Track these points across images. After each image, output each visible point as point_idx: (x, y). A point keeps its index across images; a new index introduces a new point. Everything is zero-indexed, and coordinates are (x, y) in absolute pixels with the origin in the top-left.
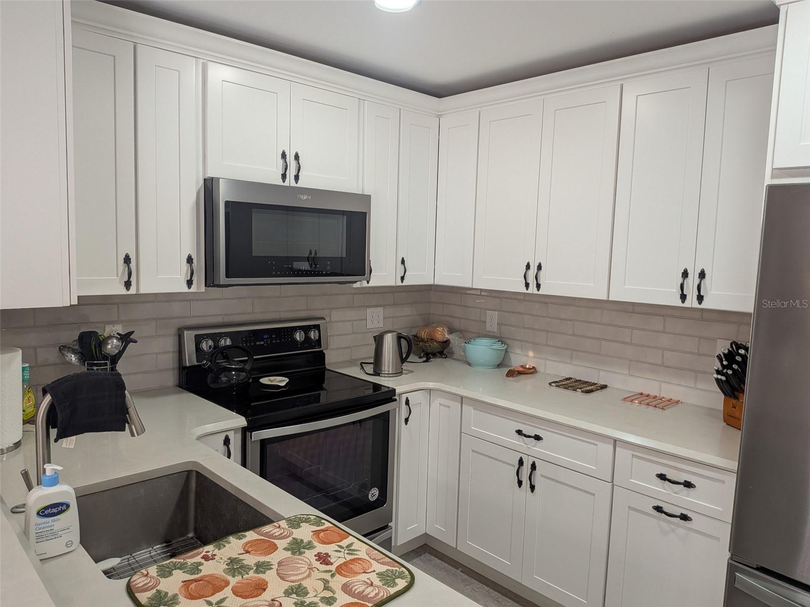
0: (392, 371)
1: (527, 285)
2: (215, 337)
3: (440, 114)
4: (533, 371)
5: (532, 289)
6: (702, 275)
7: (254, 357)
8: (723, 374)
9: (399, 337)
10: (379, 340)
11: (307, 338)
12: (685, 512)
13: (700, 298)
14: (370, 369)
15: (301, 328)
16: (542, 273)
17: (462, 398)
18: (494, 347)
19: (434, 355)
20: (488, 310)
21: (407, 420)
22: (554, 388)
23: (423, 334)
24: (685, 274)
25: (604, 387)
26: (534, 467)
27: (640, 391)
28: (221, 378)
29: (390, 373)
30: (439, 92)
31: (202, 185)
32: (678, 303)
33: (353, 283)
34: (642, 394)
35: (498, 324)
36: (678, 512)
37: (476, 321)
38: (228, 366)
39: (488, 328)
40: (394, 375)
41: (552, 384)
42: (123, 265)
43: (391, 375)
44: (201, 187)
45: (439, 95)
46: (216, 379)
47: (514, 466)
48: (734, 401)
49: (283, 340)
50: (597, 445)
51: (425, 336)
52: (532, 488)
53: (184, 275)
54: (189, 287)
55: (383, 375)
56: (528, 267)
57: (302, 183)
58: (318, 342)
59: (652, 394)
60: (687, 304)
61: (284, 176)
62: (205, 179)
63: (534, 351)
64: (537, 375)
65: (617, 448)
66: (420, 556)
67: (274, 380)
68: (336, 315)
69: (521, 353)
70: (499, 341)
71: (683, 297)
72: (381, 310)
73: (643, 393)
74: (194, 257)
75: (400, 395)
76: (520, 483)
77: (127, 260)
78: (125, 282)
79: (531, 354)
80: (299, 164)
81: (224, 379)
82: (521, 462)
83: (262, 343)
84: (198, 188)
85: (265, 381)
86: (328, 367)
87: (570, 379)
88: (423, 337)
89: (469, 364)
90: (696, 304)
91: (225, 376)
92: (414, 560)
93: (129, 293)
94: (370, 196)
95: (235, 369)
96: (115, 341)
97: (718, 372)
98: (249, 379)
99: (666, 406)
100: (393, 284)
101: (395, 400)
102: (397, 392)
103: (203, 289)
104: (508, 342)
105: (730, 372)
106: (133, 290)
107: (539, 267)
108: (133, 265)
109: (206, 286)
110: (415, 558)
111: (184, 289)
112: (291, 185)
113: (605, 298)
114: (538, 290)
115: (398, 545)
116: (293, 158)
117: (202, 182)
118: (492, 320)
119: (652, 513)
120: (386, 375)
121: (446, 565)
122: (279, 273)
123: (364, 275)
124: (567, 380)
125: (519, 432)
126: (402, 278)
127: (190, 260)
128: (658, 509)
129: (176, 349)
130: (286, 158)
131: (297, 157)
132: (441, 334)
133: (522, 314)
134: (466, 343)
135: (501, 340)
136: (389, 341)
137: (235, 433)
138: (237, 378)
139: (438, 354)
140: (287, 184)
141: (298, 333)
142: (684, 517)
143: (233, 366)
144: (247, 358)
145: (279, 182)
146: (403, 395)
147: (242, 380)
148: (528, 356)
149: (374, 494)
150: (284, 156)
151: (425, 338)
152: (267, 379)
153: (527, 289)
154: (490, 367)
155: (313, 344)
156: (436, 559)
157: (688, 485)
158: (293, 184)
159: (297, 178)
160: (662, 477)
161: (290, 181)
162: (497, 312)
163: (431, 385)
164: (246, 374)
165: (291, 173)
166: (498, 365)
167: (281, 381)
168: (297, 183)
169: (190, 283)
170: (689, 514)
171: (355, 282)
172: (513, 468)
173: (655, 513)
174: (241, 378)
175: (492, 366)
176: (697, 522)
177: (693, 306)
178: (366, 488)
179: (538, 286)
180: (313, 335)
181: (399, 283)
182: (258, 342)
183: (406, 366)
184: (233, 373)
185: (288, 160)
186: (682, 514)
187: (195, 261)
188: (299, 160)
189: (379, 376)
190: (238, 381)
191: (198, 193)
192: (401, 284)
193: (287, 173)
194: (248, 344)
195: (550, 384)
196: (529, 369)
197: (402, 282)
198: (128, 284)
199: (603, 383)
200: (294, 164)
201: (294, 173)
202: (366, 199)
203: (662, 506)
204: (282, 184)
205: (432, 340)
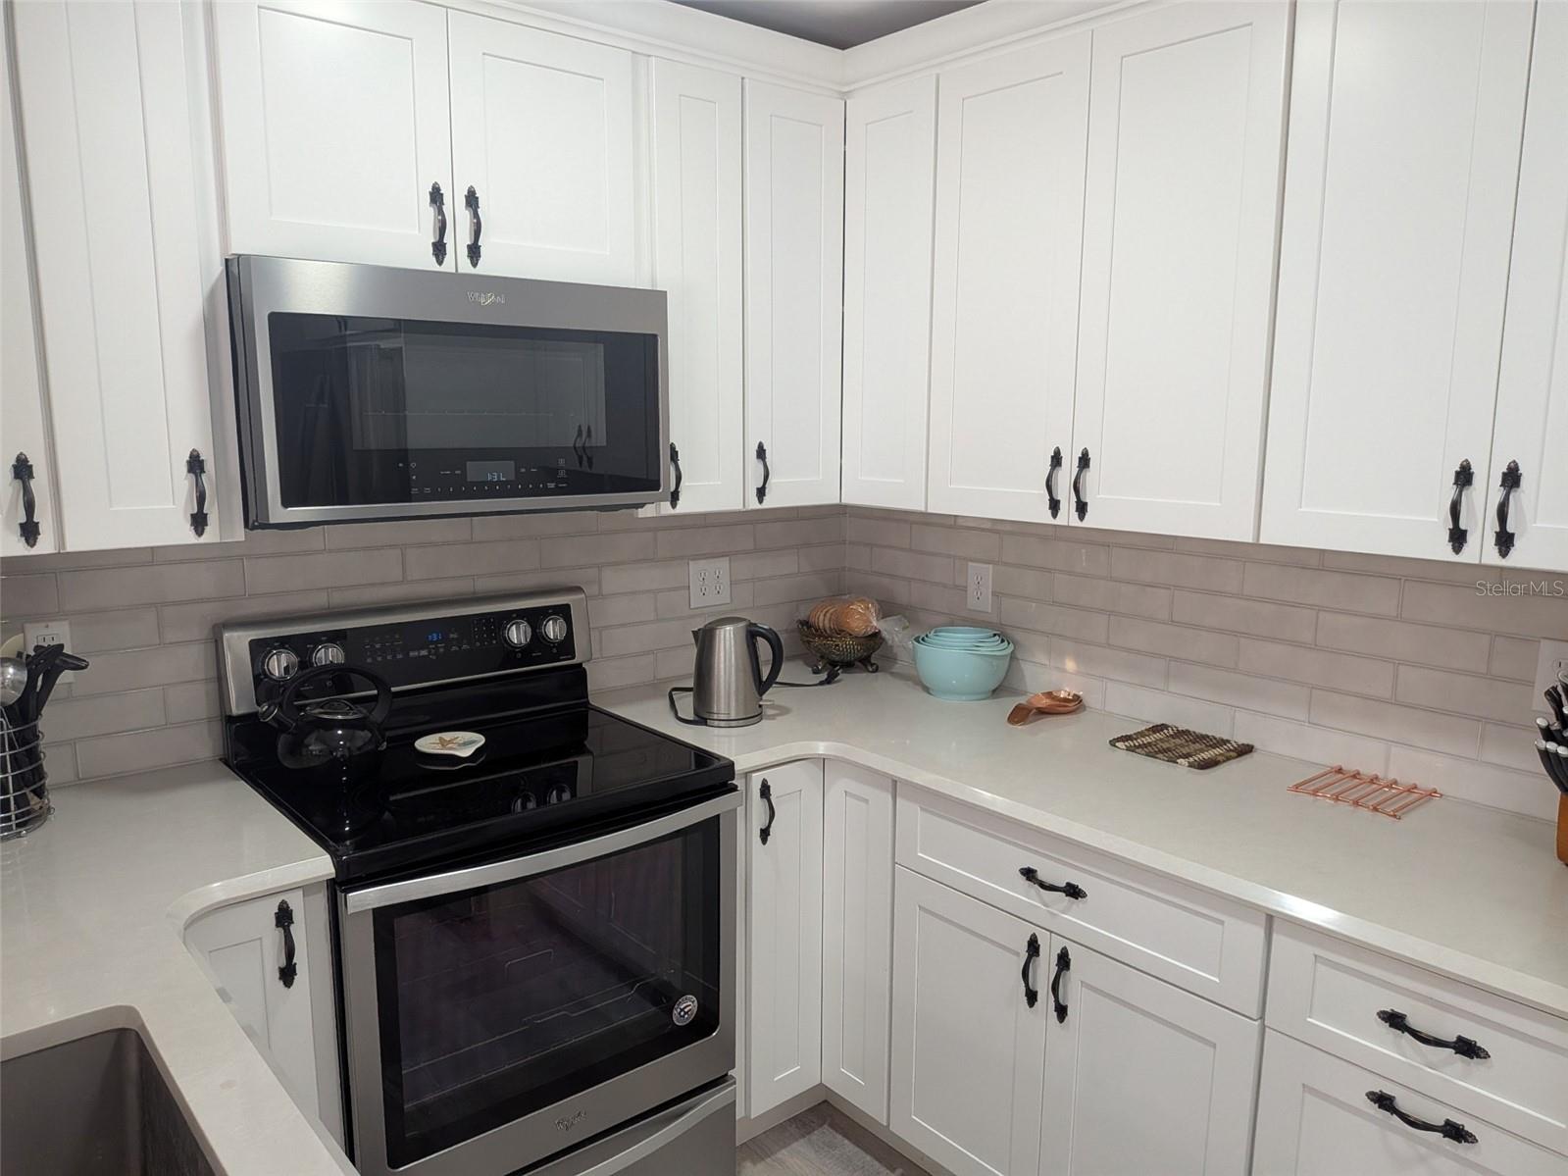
0: (737, 714)
1: (1054, 505)
2: (301, 646)
3: (846, 89)
4: (1075, 705)
5: (1068, 516)
6: (1512, 478)
7: (393, 689)
8: (1560, 741)
9: (752, 634)
10: (705, 640)
11: (538, 638)
12: (1457, 1119)
13: (1505, 541)
14: (686, 705)
15: (521, 614)
16: (1090, 476)
17: (895, 782)
18: (984, 651)
19: (848, 666)
20: (972, 561)
21: (765, 834)
22: (1121, 754)
23: (823, 620)
24: (1464, 476)
25: (1245, 750)
26: (1064, 961)
27: (1336, 763)
28: (307, 746)
29: (733, 718)
30: (838, 33)
31: (221, 273)
32: (1443, 551)
33: (637, 508)
34: (1340, 771)
35: (994, 594)
36: (1437, 1117)
37: (945, 586)
38: (326, 717)
39: (972, 602)
40: (741, 722)
41: (1117, 744)
42: (10, 485)
43: (734, 723)
44: (217, 280)
45: (842, 45)
46: (297, 747)
47: (1017, 954)
49: (477, 644)
50: (1222, 923)
51: (826, 622)
52: (1062, 1011)
53: (183, 501)
54: (199, 531)
55: (716, 723)
56: (1057, 460)
57: (487, 267)
58: (567, 646)
59: (1368, 771)
60: (1469, 554)
61: (439, 249)
62: (227, 260)
63: (1078, 658)
64: (1082, 716)
65: (1274, 935)
66: (809, 1133)
67: (450, 742)
68: (613, 581)
69: (1048, 663)
70: (995, 635)
71: (1458, 538)
72: (722, 566)
73: (1344, 768)
74: (207, 456)
75: (747, 774)
76: (1032, 997)
77: (22, 470)
78: (21, 525)
79: (1070, 665)
80: (476, 215)
81: (315, 748)
82: (1033, 947)
83: (424, 653)
84: (209, 286)
85: (427, 744)
86: (593, 701)
87: (1163, 727)
88: (821, 625)
89: (927, 689)
90: (1492, 556)
91: (319, 740)
92: (795, 1145)
93: (34, 551)
94: (665, 293)
95: (342, 724)
96: (11, 670)
97: (1548, 735)
98: (379, 744)
99: (1403, 807)
100: (738, 506)
101: (734, 789)
102: (737, 768)
103: (239, 534)
104: (1018, 635)
106: (45, 545)
107: (1084, 461)
108: (40, 484)
109: (246, 525)
110: (797, 1140)
111: (186, 536)
112: (460, 271)
113: (1249, 540)
114: (1082, 517)
115: (752, 1117)
116: (461, 201)
117: (219, 268)
118: (981, 584)
119: (1366, 1110)
120: (722, 724)
121: (868, 1158)
122: (428, 490)
123: (658, 490)
124: (1154, 733)
125: (1029, 874)
126: (761, 493)
127: (195, 464)
128: (1384, 1101)
129: (213, 673)
130: (442, 203)
131: (472, 200)
132: (863, 618)
133: (1050, 571)
134: (917, 640)
135: (1004, 638)
136: (728, 643)
137: (304, 896)
138: (348, 744)
139: (858, 663)
140: (448, 266)
141: (514, 627)
142: (1456, 1132)
143: (340, 717)
144: (375, 692)
145: (429, 263)
146: (754, 775)
147: (359, 749)
148: (1064, 671)
150: (436, 196)
151: (827, 626)
152: (433, 738)
153: (1055, 515)
154: (980, 697)
155: (555, 651)
156: (846, 1141)
157: (1467, 1048)
158: (465, 266)
159: (474, 252)
160: (1395, 1020)
161: (457, 260)
162: (991, 566)
163: (821, 748)
164: (370, 735)
165: (458, 240)
166: (994, 691)
167: (464, 744)
168: (475, 264)
169: (199, 521)
170: (1470, 1126)
171: (642, 505)
172: (1015, 958)
173: (1373, 1109)
174: (360, 743)
175: (978, 694)
176: (1489, 1146)
177: (1485, 561)
178: (664, 997)
179: (1082, 508)
180: (553, 630)
181: (753, 504)
182: (413, 650)
184: (340, 732)
185: (447, 209)
186: (1448, 1123)
187: (209, 466)
188: (477, 206)
189: (706, 725)
190: (349, 748)
191: (211, 299)
192: (758, 506)
193: (448, 239)
194: (389, 657)
195: (1113, 743)
196: (1065, 700)
197: (761, 501)
198: (30, 531)
199: (1243, 740)
200: (464, 217)
201: (465, 239)
202: (655, 300)
203: (1393, 1095)
204: (436, 267)
205: (840, 632)
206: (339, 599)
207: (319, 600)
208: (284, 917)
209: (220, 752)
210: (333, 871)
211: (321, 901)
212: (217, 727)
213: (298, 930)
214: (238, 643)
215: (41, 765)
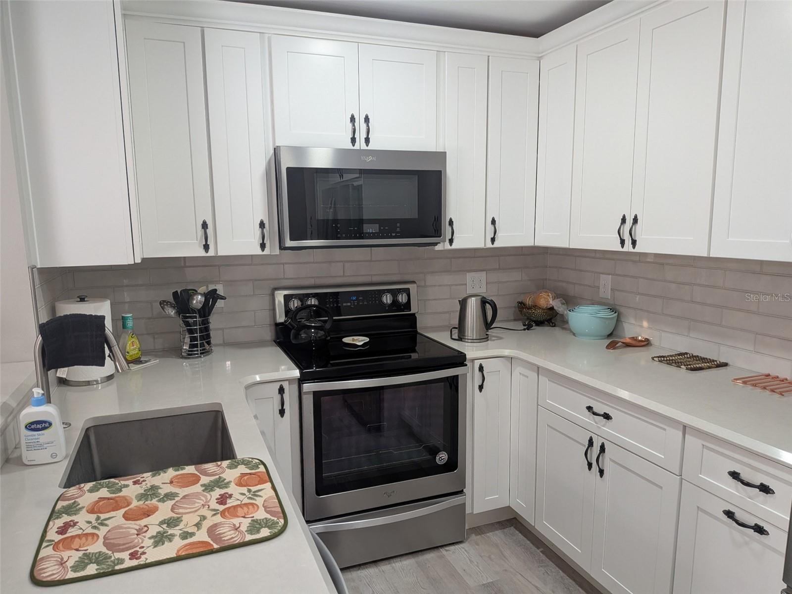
0: (476, 336)
1: (623, 242)
2: (302, 298)
3: (540, 55)
4: (646, 343)
5: (628, 247)
7: (334, 318)
9: (484, 302)
10: (463, 303)
11: (395, 302)
12: (761, 524)
14: (456, 332)
15: (389, 291)
16: (637, 227)
17: (538, 368)
18: (599, 315)
19: (539, 323)
20: (602, 274)
21: (481, 388)
23: (529, 301)
25: (725, 365)
26: (603, 449)
27: (767, 372)
28: (301, 335)
29: (474, 338)
30: (534, 31)
31: (272, 154)
33: (435, 246)
34: (768, 375)
35: (612, 290)
36: (752, 522)
37: (589, 286)
38: (308, 324)
39: (600, 294)
40: (478, 341)
41: (655, 359)
42: (201, 231)
43: (475, 341)
44: (271, 156)
45: (537, 35)
46: (297, 335)
47: (585, 446)
49: (370, 302)
50: (665, 429)
51: (530, 302)
52: (601, 472)
53: (258, 238)
54: (263, 250)
55: (467, 340)
56: (624, 220)
57: (372, 146)
58: (408, 305)
59: (782, 376)
61: (353, 140)
62: (275, 149)
63: (649, 321)
64: (650, 348)
65: (686, 436)
66: (504, 528)
67: (356, 340)
68: (431, 280)
69: (634, 322)
70: (609, 309)
72: (483, 275)
73: (771, 374)
74: (266, 222)
75: (473, 360)
76: (590, 465)
77: (205, 225)
78: (204, 245)
79: (645, 324)
80: (368, 126)
81: (303, 336)
82: (591, 443)
83: (349, 304)
84: (267, 159)
85: (347, 340)
86: (419, 331)
87: (686, 353)
88: (527, 303)
89: (574, 334)
91: (305, 333)
92: (497, 532)
93: (208, 255)
94: (445, 153)
95: (314, 327)
96: (200, 297)
98: (327, 337)
99: (787, 391)
100: (482, 246)
101: (466, 365)
102: (467, 357)
103: (277, 251)
104: (622, 310)
106: (211, 253)
107: (635, 220)
108: (210, 231)
109: (280, 249)
110: (497, 530)
111: (258, 251)
112: (361, 148)
113: (706, 255)
114: (634, 247)
115: (474, 514)
116: (362, 120)
117: (272, 152)
118: (606, 284)
119: (723, 519)
120: (470, 341)
121: (528, 542)
122: (344, 235)
123: (440, 237)
124: (679, 356)
125: (589, 408)
126: (493, 240)
127: (262, 225)
128: (729, 514)
129: (272, 308)
130: (355, 122)
131: (367, 120)
132: (547, 300)
133: (636, 278)
134: (570, 311)
135: (613, 310)
136: (473, 305)
138: (315, 335)
139: (546, 322)
140: (357, 147)
141: (385, 296)
142: (759, 530)
143: (313, 325)
144: (327, 318)
145: (350, 146)
146: (476, 361)
147: (319, 337)
148: (642, 326)
149: (442, 457)
150: (353, 119)
151: (530, 303)
152: (351, 338)
153: (623, 247)
154: (597, 338)
155: (402, 307)
156: (520, 534)
157: (765, 489)
158: (364, 146)
159: (367, 140)
160: (735, 475)
161: (360, 144)
162: (611, 276)
164: (324, 333)
165: (361, 136)
166: (607, 336)
167: (360, 341)
168: (367, 146)
169: (263, 246)
170: (766, 527)
171: (436, 244)
172: (583, 447)
173: (725, 518)
174: (319, 335)
175: (597, 336)
176: (773, 537)
178: (434, 452)
179: (634, 243)
180: (402, 298)
181: (489, 245)
182: (345, 303)
183: (490, 332)
184: (313, 331)
185: (357, 124)
186: (756, 525)
187: (267, 226)
188: (369, 122)
189: (462, 341)
190: (316, 337)
191: (269, 162)
192: (491, 246)
193: (357, 136)
194: (335, 305)
195: (653, 358)
196: (641, 341)
197: (493, 244)
198: (206, 247)
199: (723, 360)
200: (364, 126)
201: (364, 135)
202: (441, 156)
203: (734, 511)
204: (352, 148)
205: (535, 306)
206: (319, 282)
207: (311, 282)
208: (281, 390)
209: (274, 338)
210: (299, 375)
211: (295, 387)
212: (273, 328)
213: (286, 396)
214: (280, 297)
215: (210, 333)
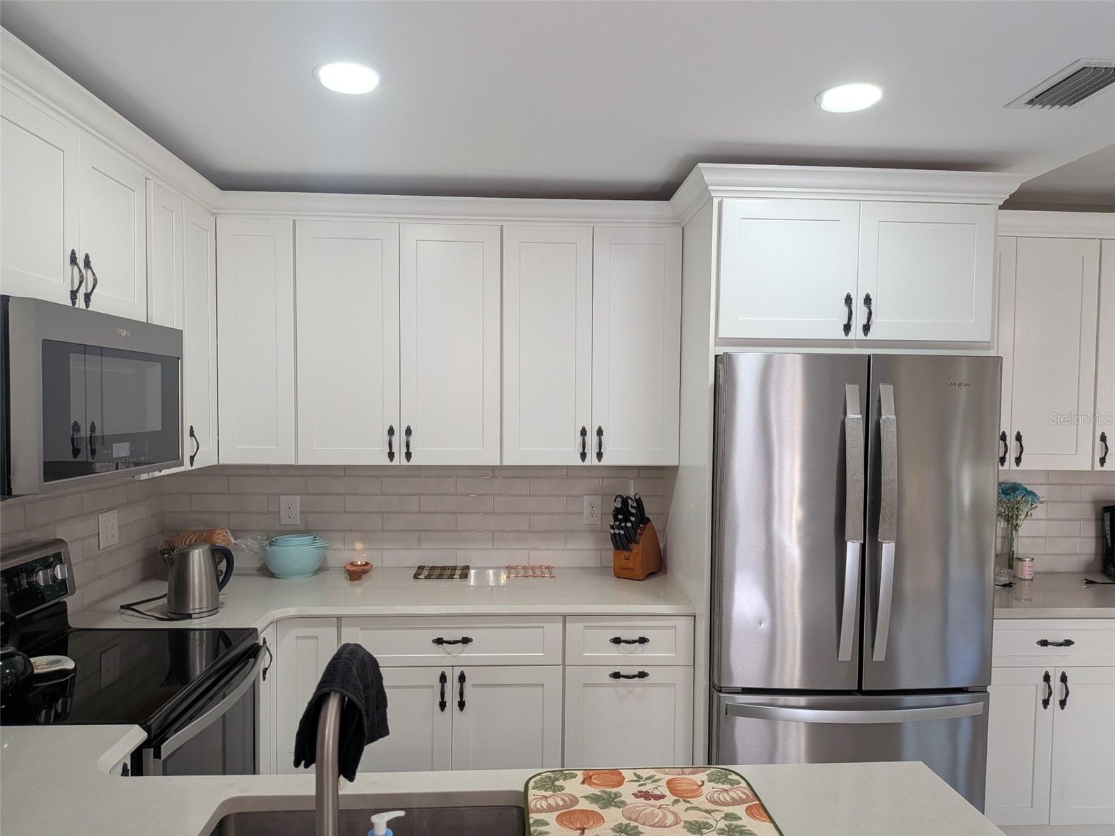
1: (392, 455)
3: (215, 211)
5: (400, 461)
6: (600, 432)
8: (620, 528)
9: (214, 551)
12: (642, 669)
13: (600, 456)
16: (412, 439)
17: (340, 619)
20: (284, 495)
21: (264, 672)
22: (423, 583)
24: (584, 432)
25: (468, 568)
26: (462, 678)
29: (204, 610)
32: (579, 462)
35: (301, 513)
36: (635, 671)
37: (262, 513)
39: (285, 520)
41: (417, 577)
47: (434, 687)
48: (626, 553)
50: (544, 628)
52: (462, 705)
56: (392, 432)
58: (64, 584)
60: (587, 462)
61: (74, 296)
63: (363, 540)
65: (567, 625)
69: (343, 548)
71: (584, 456)
76: (443, 706)
79: (359, 546)
80: (94, 273)
82: (443, 679)
86: (73, 626)
87: (422, 567)
90: (596, 462)
94: (181, 332)
97: (612, 527)
101: (262, 646)
104: (321, 535)
105: (629, 525)
107: (409, 432)
112: (80, 309)
114: (408, 460)
116: (82, 264)
118: (291, 508)
119: (610, 682)
124: (422, 570)
125: (439, 641)
126: (193, 459)
128: (616, 675)
133: (342, 495)
142: (642, 675)
146: (261, 635)
148: (355, 550)
150: (73, 259)
153: (392, 460)
154: (309, 575)
155: (56, 589)
157: (643, 641)
158: (84, 307)
159: (88, 298)
160: (616, 641)
161: (79, 302)
162: (299, 497)
168: (88, 306)
170: (646, 670)
172: (430, 690)
173: (613, 680)
175: (310, 572)
176: (654, 675)
177: (593, 464)
179: (409, 456)
180: (59, 572)
186: (640, 672)
189: (191, 618)
193: (79, 291)
197: (192, 465)
202: (178, 334)
203: (619, 670)
204: (70, 305)
210: (146, 734)
